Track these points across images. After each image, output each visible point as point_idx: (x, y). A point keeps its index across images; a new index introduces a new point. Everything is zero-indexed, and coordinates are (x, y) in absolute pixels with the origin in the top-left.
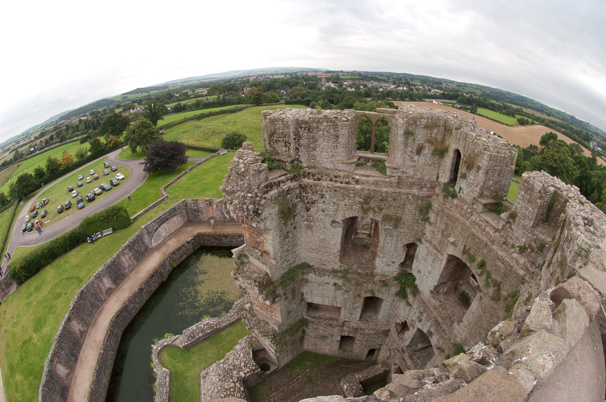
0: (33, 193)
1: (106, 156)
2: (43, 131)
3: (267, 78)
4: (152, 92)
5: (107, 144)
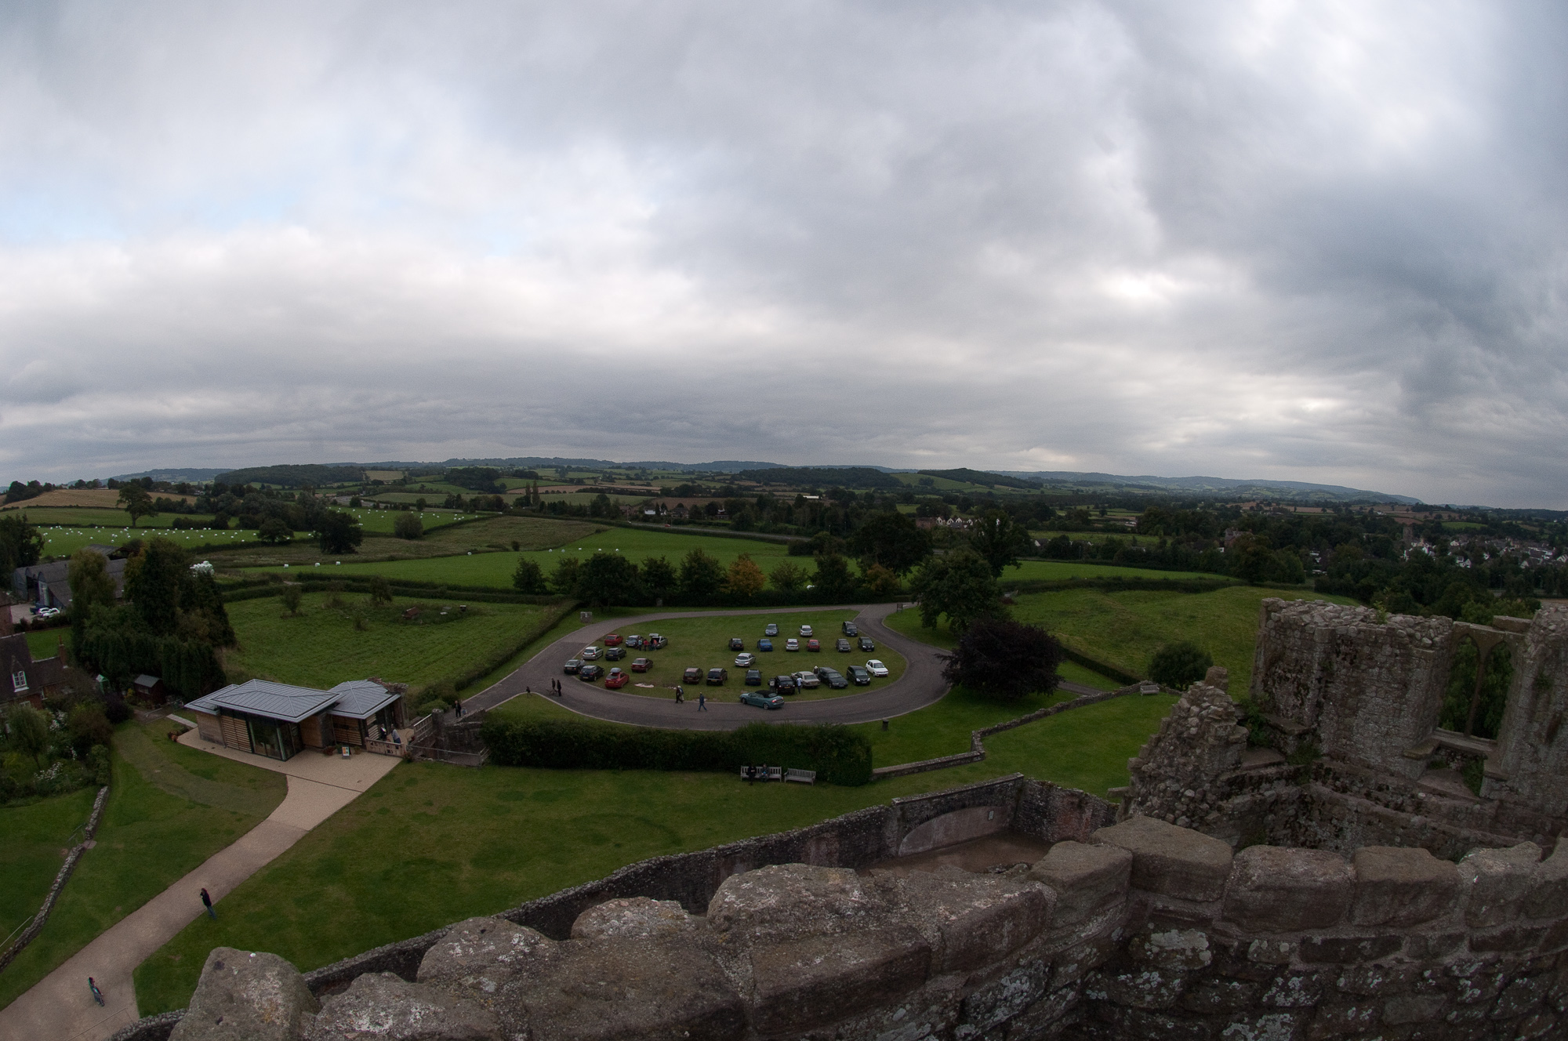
0: (628, 608)
1: (854, 608)
2: (690, 484)
3: (1281, 510)
4: (1000, 490)
5: (864, 581)
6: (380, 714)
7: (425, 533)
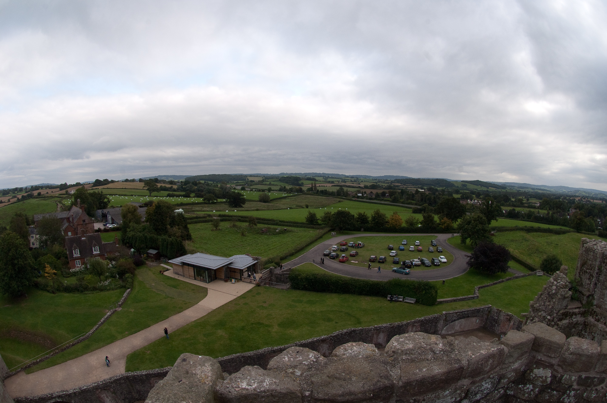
0: (349, 232)
1: (436, 235)
2: (375, 184)
3: (589, 201)
4: (491, 189)
5: (440, 224)
6: (249, 269)
7: (271, 200)
